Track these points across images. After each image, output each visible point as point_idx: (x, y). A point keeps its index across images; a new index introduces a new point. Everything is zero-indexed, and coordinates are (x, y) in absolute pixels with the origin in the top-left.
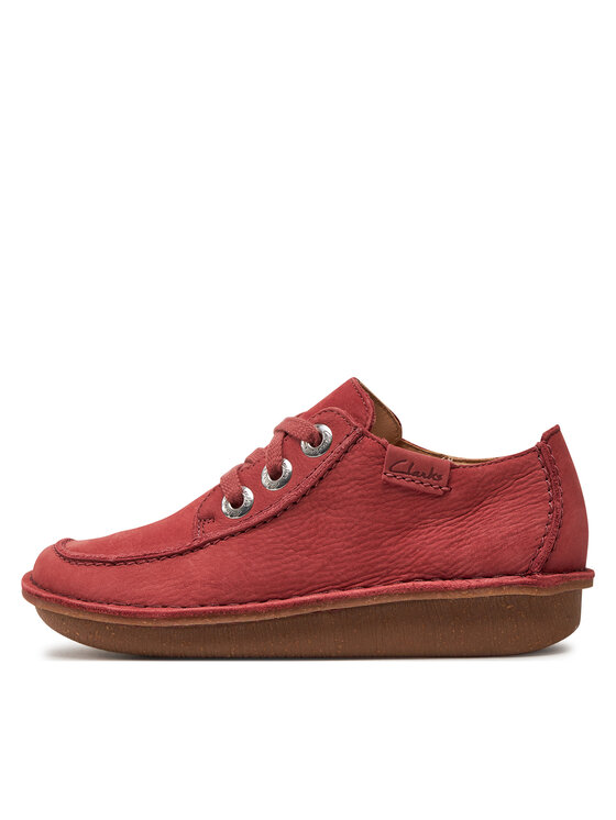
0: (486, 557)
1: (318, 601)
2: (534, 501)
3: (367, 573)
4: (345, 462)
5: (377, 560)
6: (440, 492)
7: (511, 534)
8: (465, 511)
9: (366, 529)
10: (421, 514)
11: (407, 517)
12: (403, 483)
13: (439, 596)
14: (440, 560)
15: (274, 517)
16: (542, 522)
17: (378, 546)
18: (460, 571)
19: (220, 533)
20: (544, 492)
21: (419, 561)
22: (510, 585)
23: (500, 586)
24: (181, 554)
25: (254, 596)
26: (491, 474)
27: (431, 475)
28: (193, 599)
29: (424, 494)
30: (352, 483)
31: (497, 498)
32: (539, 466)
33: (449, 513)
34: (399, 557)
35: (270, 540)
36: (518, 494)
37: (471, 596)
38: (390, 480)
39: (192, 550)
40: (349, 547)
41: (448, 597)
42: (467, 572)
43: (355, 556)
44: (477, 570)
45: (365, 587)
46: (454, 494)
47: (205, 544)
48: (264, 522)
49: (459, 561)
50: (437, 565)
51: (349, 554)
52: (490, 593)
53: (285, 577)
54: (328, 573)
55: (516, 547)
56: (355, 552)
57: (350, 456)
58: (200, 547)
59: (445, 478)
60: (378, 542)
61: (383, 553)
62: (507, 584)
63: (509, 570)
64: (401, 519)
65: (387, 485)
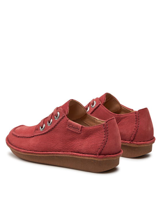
0: (87, 150)
1: (53, 154)
2: (100, 137)
3: (63, 149)
4: (60, 122)
5: (66, 146)
6: (79, 133)
7: (93, 145)
8: (85, 138)
9: (63, 139)
10: (75, 137)
11: (72, 137)
12: (71, 129)
13: (77, 157)
14: (78, 149)
15: (47, 132)
16: (101, 143)
17: (66, 143)
18: (82, 152)
19: (37, 134)
20: (103, 135)
21: (74, 148)
22: (92, 157)
23: (89, 157)
24: (30, 137)
25: (41, 150)
26: (91, 129)
27: (77, 129)
28: (29, 149)
29: (75, 132)
30: (61, 128)
31: (92, 135)
32: (103, 129)
33: (81, 138)
34: (70, 146)
35: (45, 138)
36: (97, 135)
37: (83, 158)
38: (68, 128)
39: (32, 137)
40: (60, 142)
41: (79, 157)
42: (83, 152)
43: (61, 145)
44: (85, 152)
45: (63, 152)
46: (82, 134)
47: (34, 136)
48: (45, 133)
49: (82, 149)
50: (77, 149)
51: (60, 144)
52: (87, 158)
53: (47, 147)
54: (56, 147)
55: (94, 148)
56: (61, 144)
57: (61, 121)
58: (33, 136)
59: (80, 130)
60: (66, 142)
61: (67, 145)
62: (91, 157)
63: (92, 153)
64: (71, 138)
65: (68, 129)
